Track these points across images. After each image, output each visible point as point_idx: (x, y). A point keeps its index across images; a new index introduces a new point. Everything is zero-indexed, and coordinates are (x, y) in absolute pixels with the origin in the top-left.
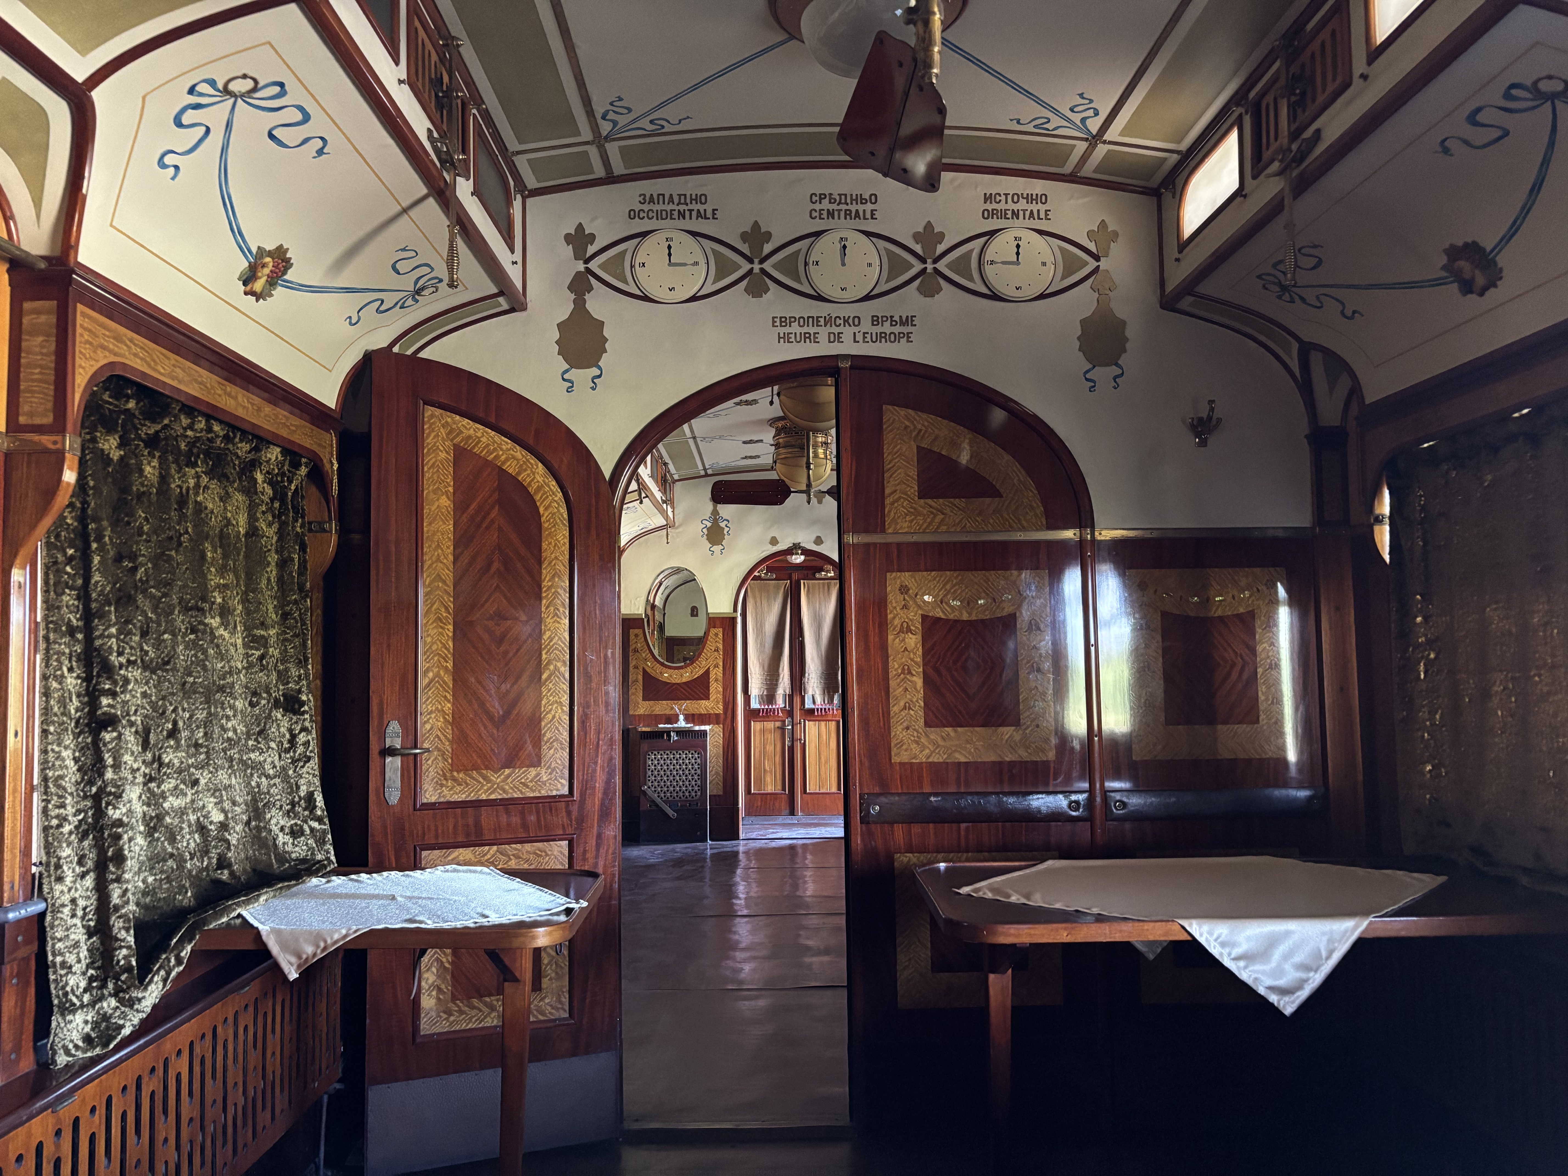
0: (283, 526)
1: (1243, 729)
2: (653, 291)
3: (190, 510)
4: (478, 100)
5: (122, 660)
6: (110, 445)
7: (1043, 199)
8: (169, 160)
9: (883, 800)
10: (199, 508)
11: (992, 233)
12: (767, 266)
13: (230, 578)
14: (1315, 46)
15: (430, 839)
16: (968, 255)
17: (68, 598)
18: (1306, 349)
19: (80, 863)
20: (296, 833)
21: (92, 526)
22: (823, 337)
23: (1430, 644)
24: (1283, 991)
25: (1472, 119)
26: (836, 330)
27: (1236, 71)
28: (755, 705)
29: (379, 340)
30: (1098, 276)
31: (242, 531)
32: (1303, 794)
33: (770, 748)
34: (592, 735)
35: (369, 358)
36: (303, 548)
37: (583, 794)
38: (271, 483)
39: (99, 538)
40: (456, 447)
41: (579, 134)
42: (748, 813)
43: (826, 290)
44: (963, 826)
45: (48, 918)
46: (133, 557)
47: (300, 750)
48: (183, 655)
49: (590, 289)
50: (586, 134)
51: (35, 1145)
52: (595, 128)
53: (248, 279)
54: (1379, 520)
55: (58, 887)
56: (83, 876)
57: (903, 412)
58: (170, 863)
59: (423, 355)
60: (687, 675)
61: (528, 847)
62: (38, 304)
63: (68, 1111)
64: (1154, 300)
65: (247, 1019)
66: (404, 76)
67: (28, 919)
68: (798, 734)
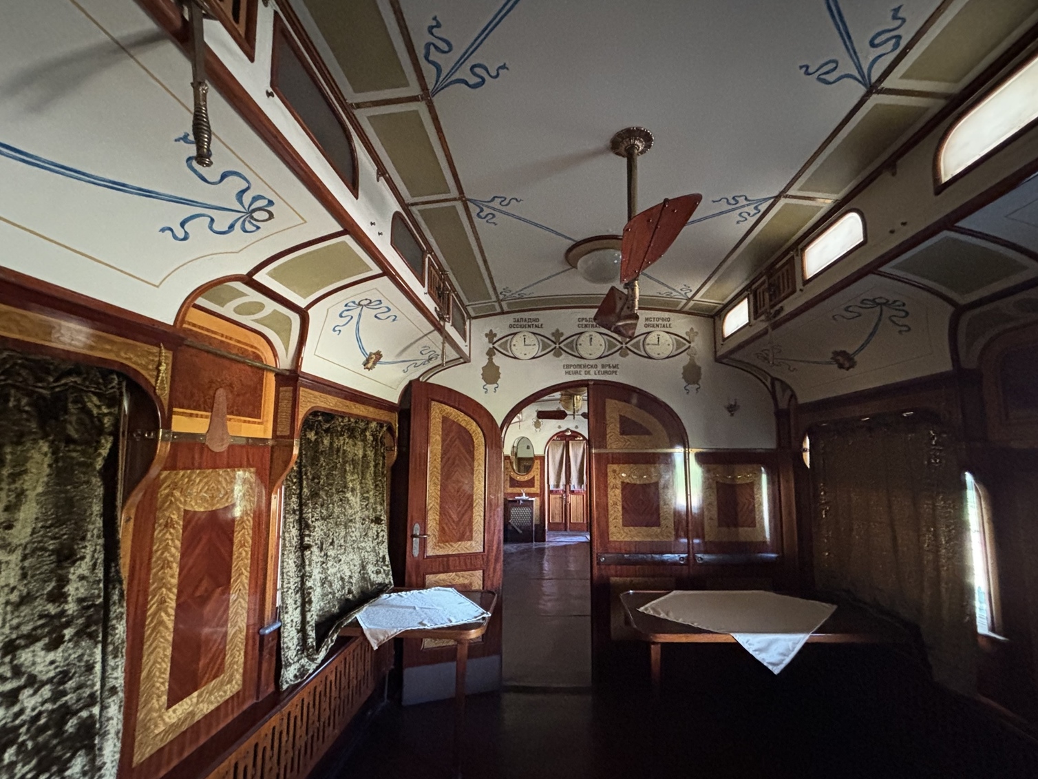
0: (376, 450)
1: (750, 529)
2: (517, 355)
3: (341, 454)
4: (454, 290)
5: (313, 519)
6: (312, 436)
7: (668, 320)
8: (336, 329)
9: (606, 555)
10: (345, 452)
11: (648, 333)
12: (562, 345)
13: (356, 476)
14: (780, 273)
15: (429, 570)
16: (639, 341)
17: (294, 499)
18: (774, 379)
19: (295, 603)
20: (378, 572)
21: (304, 469)
22: (583, 373)
23: (826, 503)
24: (774, 664)
25: (847, 309)
26: (587, 370)
27: (746, 279)
28: (551, 488)
29: (414, 376)
30: (690, 350)
31: (361, 456)
32: (773, 555)
33: (558, 505)
34: (492, 528)
35: (411, 382)
36: (384, 457)
37: (488, 551)
38: (372, 435)
39: (306, 474)
40: (443, 417)
41: (491, 299)
42: (549, 530)
43: (584, 355)
44: (638, 567)
45: (282, 629)
46: (319, 478)
47: (380, 539)
48: (337, 510)
49: (495, 354)
50: (494, 298)
51: (272, 727)
52: (497, 297)
53: (365, 364)
54: (805, 450)
55: (286, 616)
56: (296, 609)
57: (613, 401)
58: (330, 596)
59: (429, 381)
60: (526, 478)
61: (467, 573)
62: (285, 388)
63: (285, 710)
64: (711, 358)
65: (358, 651)
66: (426, 291)
67: (275, 631)
68: (569, 500)
